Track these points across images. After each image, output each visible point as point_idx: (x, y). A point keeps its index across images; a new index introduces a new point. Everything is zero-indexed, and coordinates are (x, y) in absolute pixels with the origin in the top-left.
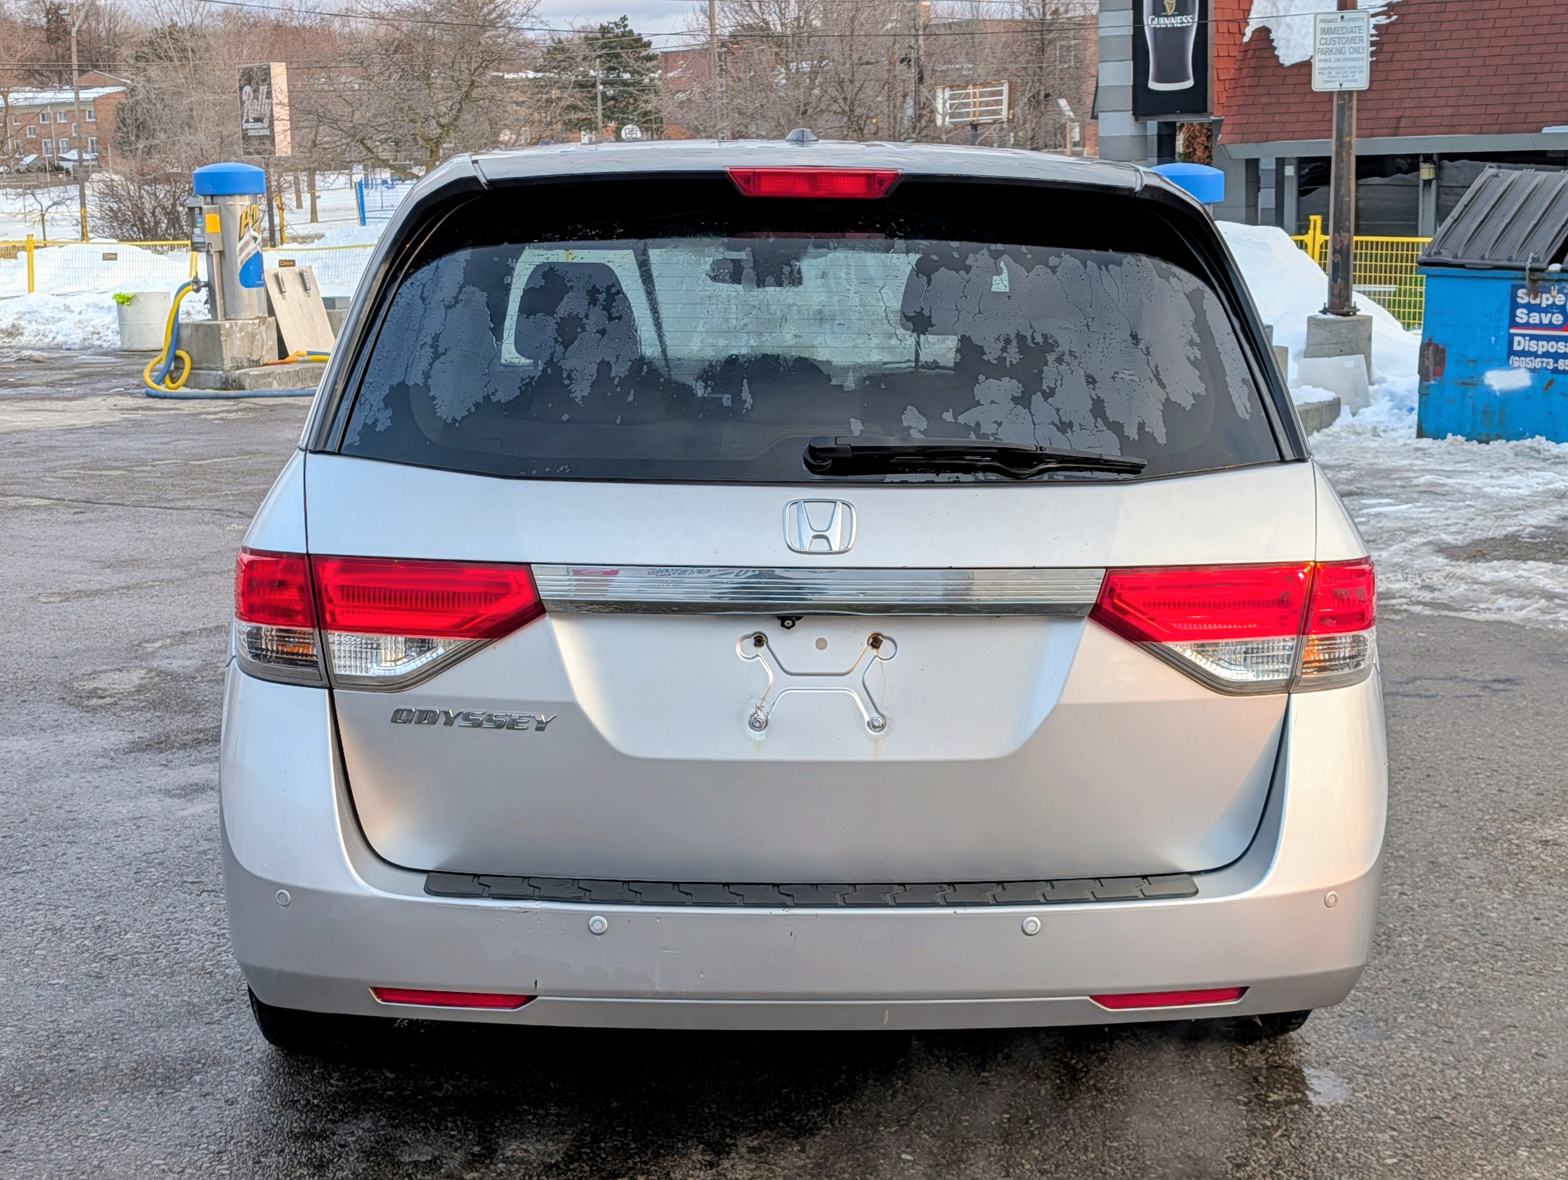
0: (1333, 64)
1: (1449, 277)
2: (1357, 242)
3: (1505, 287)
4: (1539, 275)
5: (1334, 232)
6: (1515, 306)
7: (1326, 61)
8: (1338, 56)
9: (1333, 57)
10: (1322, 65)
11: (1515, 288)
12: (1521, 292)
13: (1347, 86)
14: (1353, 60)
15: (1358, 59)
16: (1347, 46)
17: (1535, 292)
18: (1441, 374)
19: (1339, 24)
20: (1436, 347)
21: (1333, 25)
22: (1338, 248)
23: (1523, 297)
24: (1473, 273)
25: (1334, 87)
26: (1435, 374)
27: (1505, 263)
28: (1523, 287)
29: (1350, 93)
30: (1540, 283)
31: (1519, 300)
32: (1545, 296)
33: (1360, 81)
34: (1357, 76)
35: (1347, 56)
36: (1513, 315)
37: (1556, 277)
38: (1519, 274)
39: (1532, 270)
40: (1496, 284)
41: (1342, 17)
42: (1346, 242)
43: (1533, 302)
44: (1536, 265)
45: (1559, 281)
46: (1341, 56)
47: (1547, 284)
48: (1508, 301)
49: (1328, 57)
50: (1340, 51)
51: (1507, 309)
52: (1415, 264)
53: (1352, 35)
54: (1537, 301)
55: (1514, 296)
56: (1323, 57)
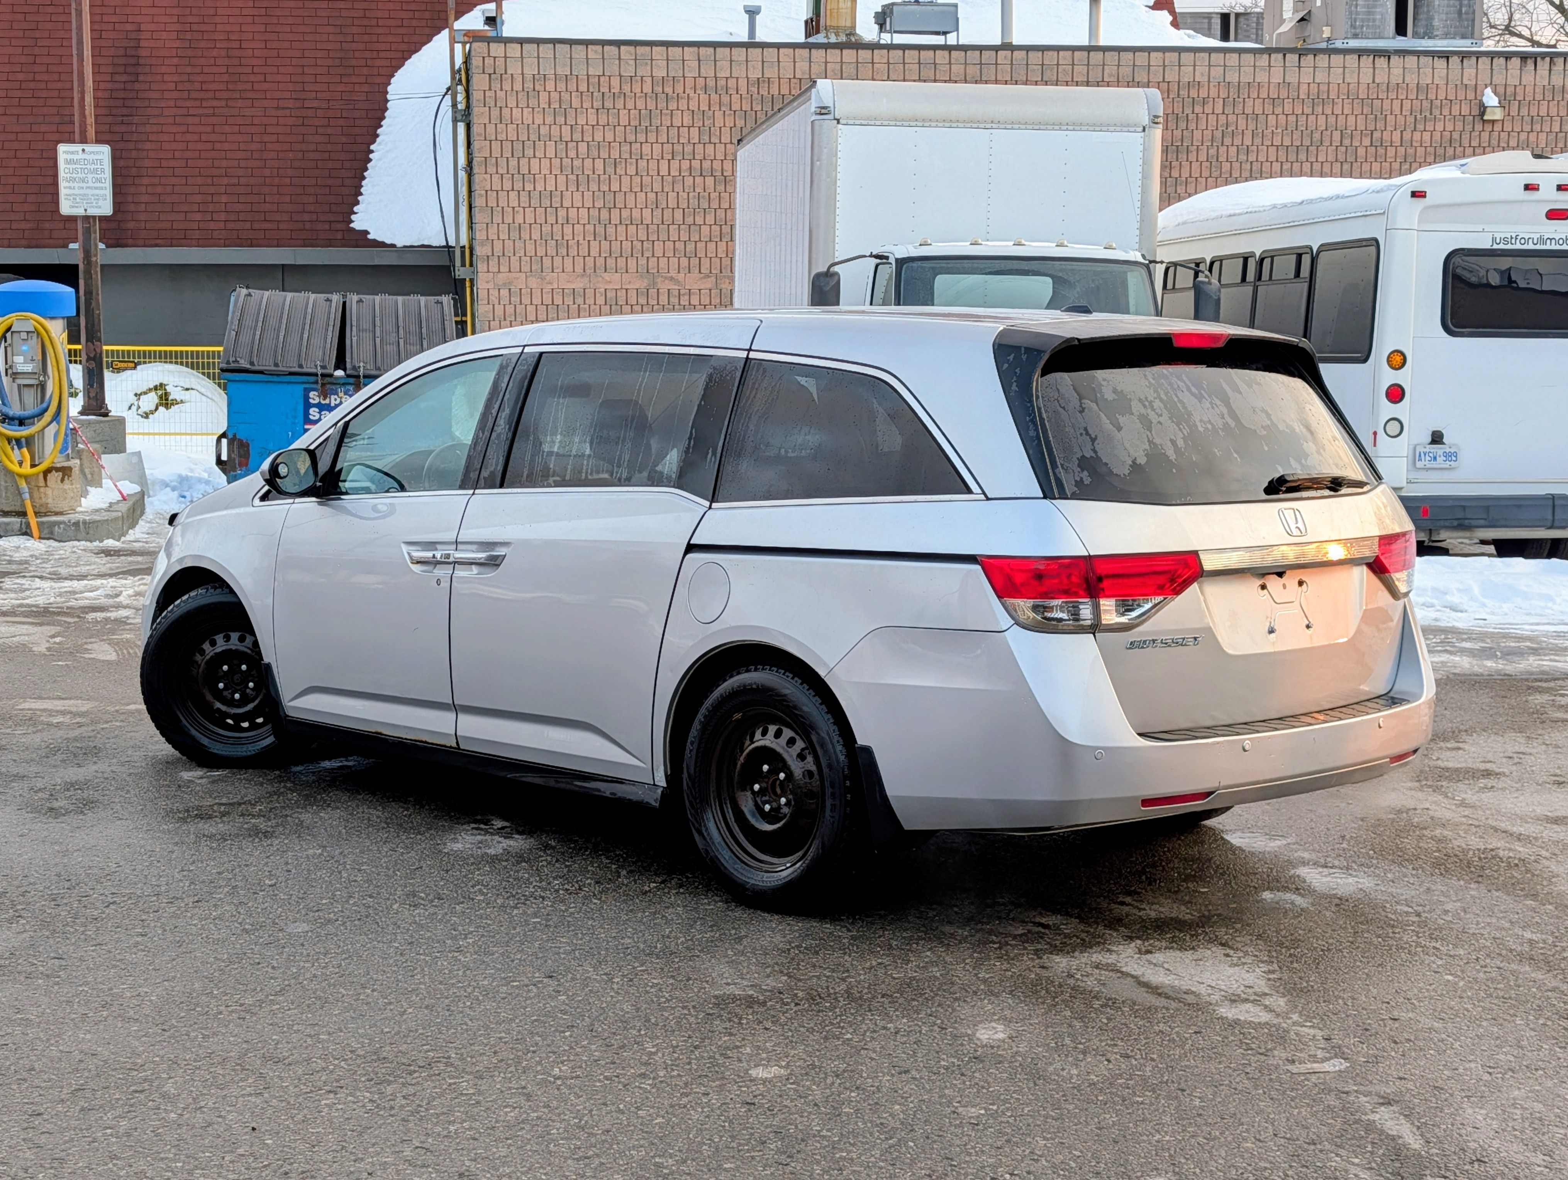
0: (76, 191)
1: (248, 381)
2: (107, 351)
3: (299, 390)
4: (328, 379)
5: (87, 341)
6: (308, 405)
7: (70, 188)
8: (81, 185)
9: (76, 184)
10: (68, 191)
11: (306, 392)
12: (312, 394)
13: (92, 212)
14: (96, 188)
15: (102, 188)
16: (90, 176)
17: (325, 394)
18: (247, 465)
19: (81, 156)
20: (241, 441)
21: (75, 157)
22: (92, 355)
23: (313, 395)
24: (271, 378)
25: (80, 212)
26: (240, 465)
27: (297, 369)
28: (314, 390)
29: (94, 217)
30: (328, 386)
31: (311, 401)
32: (333, 397)
33: (105, 208)
34: (101, 203)
35: (90, 184)
36: (306, 414)
37: (342, 381)
38: (312, 379)
39: (323, 375)
40: (290, 387)
41: (83, 150)
42: (98, 351)
43: (323, 402)
44: (325, 371)
45: (344, 384)
46: (84, 185)
47: (334, 387)
48: (301, 401)
49: (71, 184)
50: (83, 180)
51: (301, 408)
52: (217, 371)
53: (93, 166)
54: (327, 401)
55: (306, 398)
56: (67, 184)
